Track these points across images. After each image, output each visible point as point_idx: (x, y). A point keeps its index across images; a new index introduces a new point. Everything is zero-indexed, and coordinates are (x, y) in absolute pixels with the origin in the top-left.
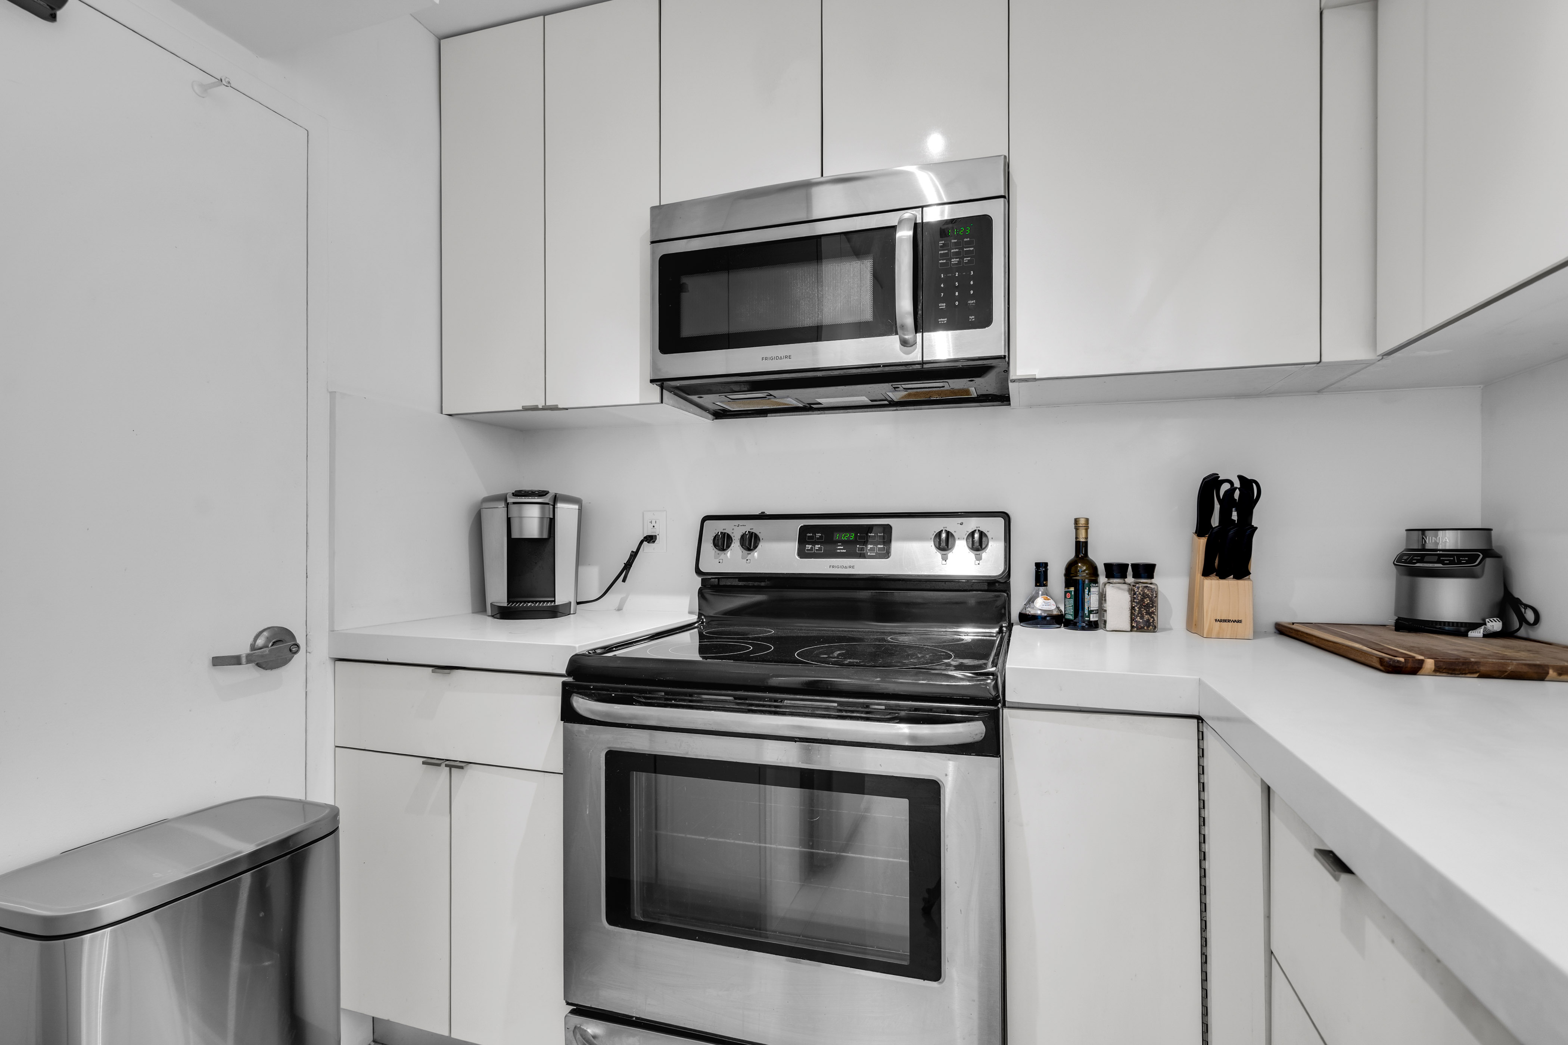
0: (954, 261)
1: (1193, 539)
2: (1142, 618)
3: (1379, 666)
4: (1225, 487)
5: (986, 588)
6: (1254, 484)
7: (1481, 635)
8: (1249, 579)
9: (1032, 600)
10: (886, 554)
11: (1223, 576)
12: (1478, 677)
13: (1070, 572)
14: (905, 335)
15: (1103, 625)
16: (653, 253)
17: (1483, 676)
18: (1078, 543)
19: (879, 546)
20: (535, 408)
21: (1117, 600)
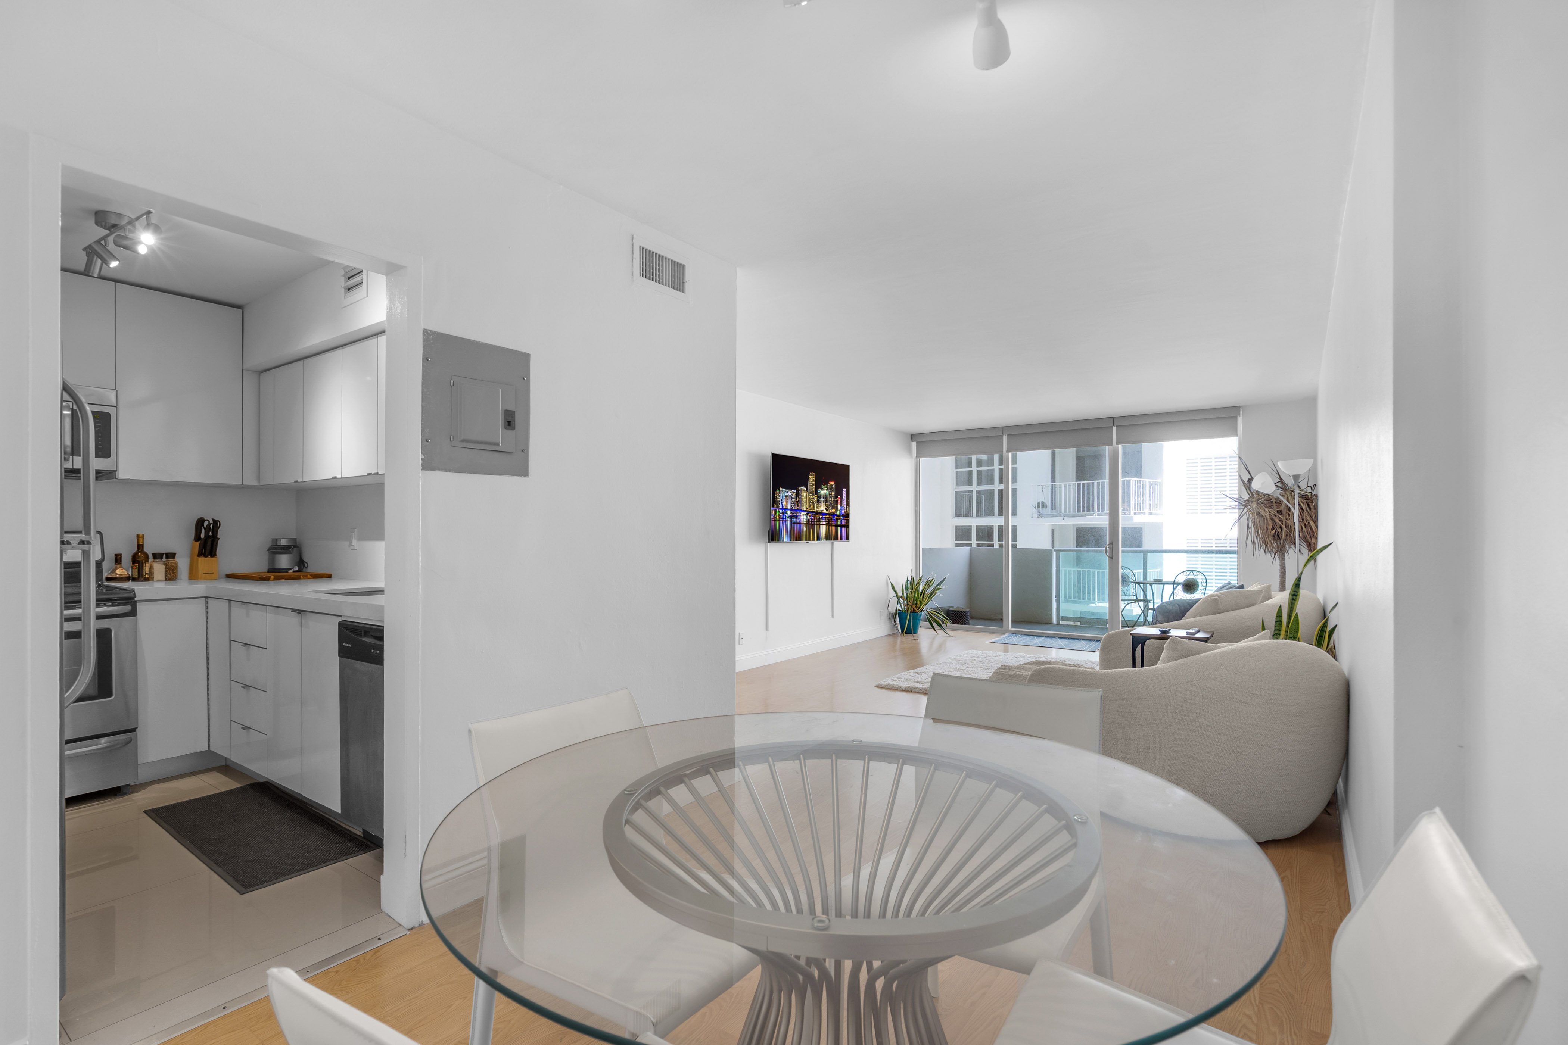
1: (193, 543)
2: (170, 575)
3: (259, 579)
4: (206, 523)
6: (218, 522)
7: (292, 571)
8: (216, 557)
9: (114, 571)
11: (205, 557)
12: (286, 580)
13: (134, 557)
15: (152, 579)
18: (138, 545)
21: (159, 569)
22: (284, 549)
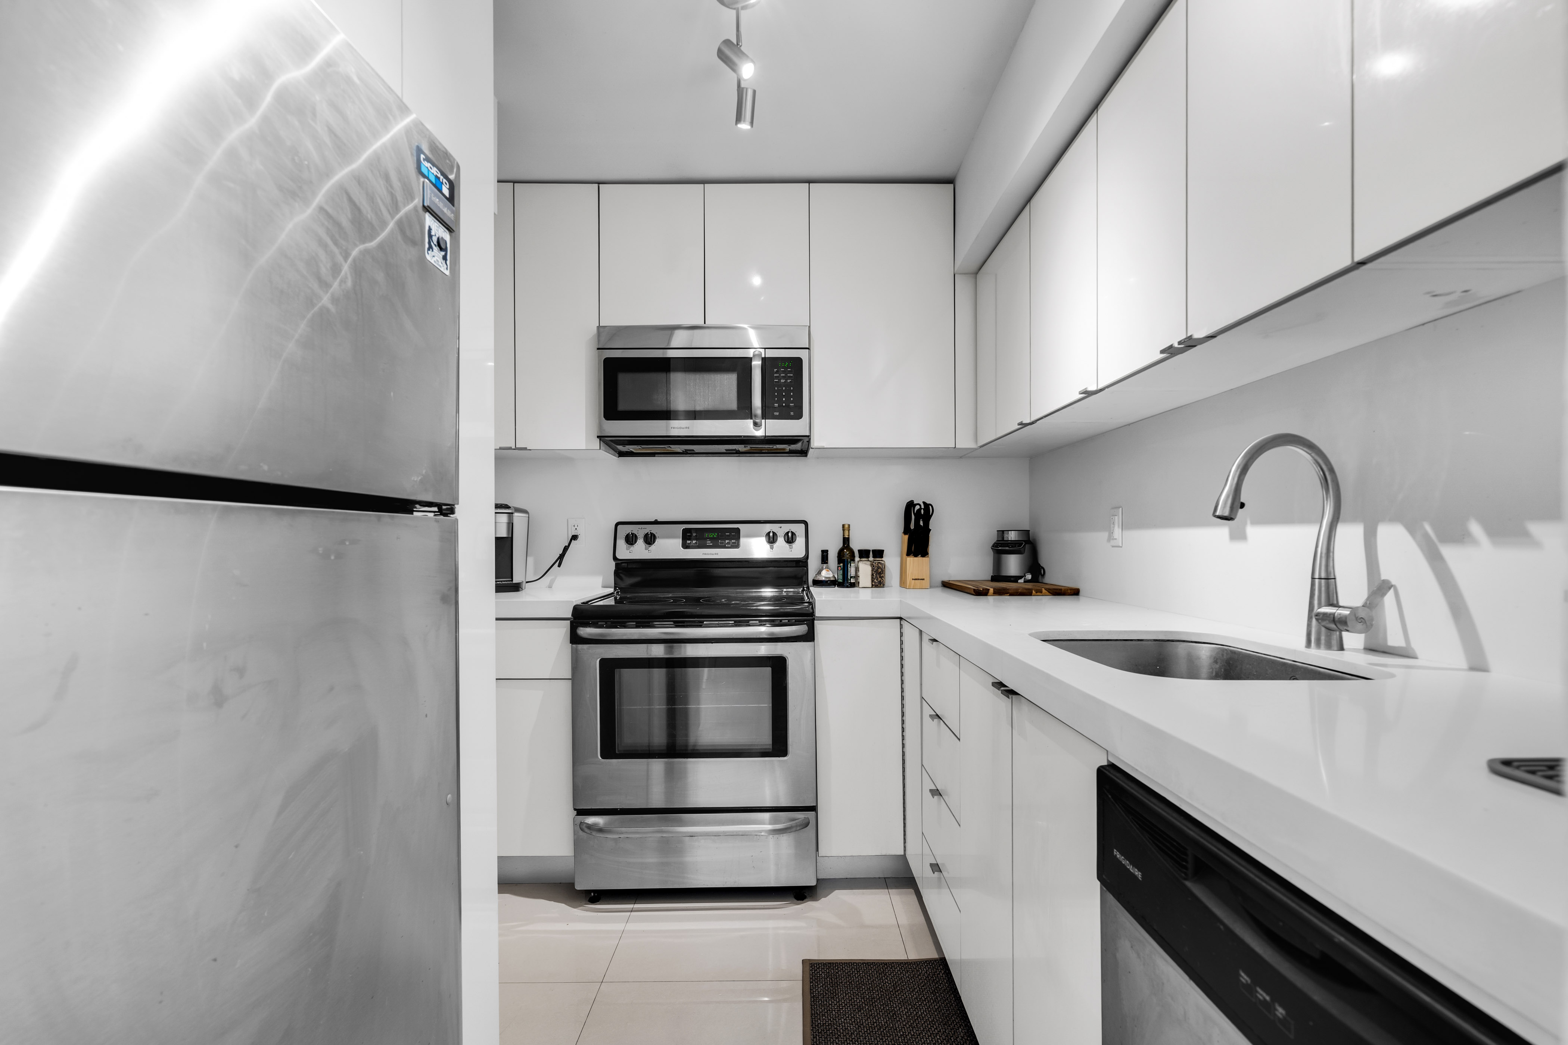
0: (783, 381)
1: (902, 537)
2: (877, 580)
3: (974, 594)
4: (917, 507)
5: (795, 565)
6: (930, 506)
7: (1023, 581)
8: (928, 557)
9: (819, 573)
10: (737, 546)
11: (916, 556)
12: (1009, 595)
13: (840, 554)
14: (756, 419)
15: (857, 585)
16: (599, 356)
17: (1011, 595)
18: (844, 538)
19: (732, 541)
20: (510, 448)
21: (864, 570)
22: (1012, 547)
